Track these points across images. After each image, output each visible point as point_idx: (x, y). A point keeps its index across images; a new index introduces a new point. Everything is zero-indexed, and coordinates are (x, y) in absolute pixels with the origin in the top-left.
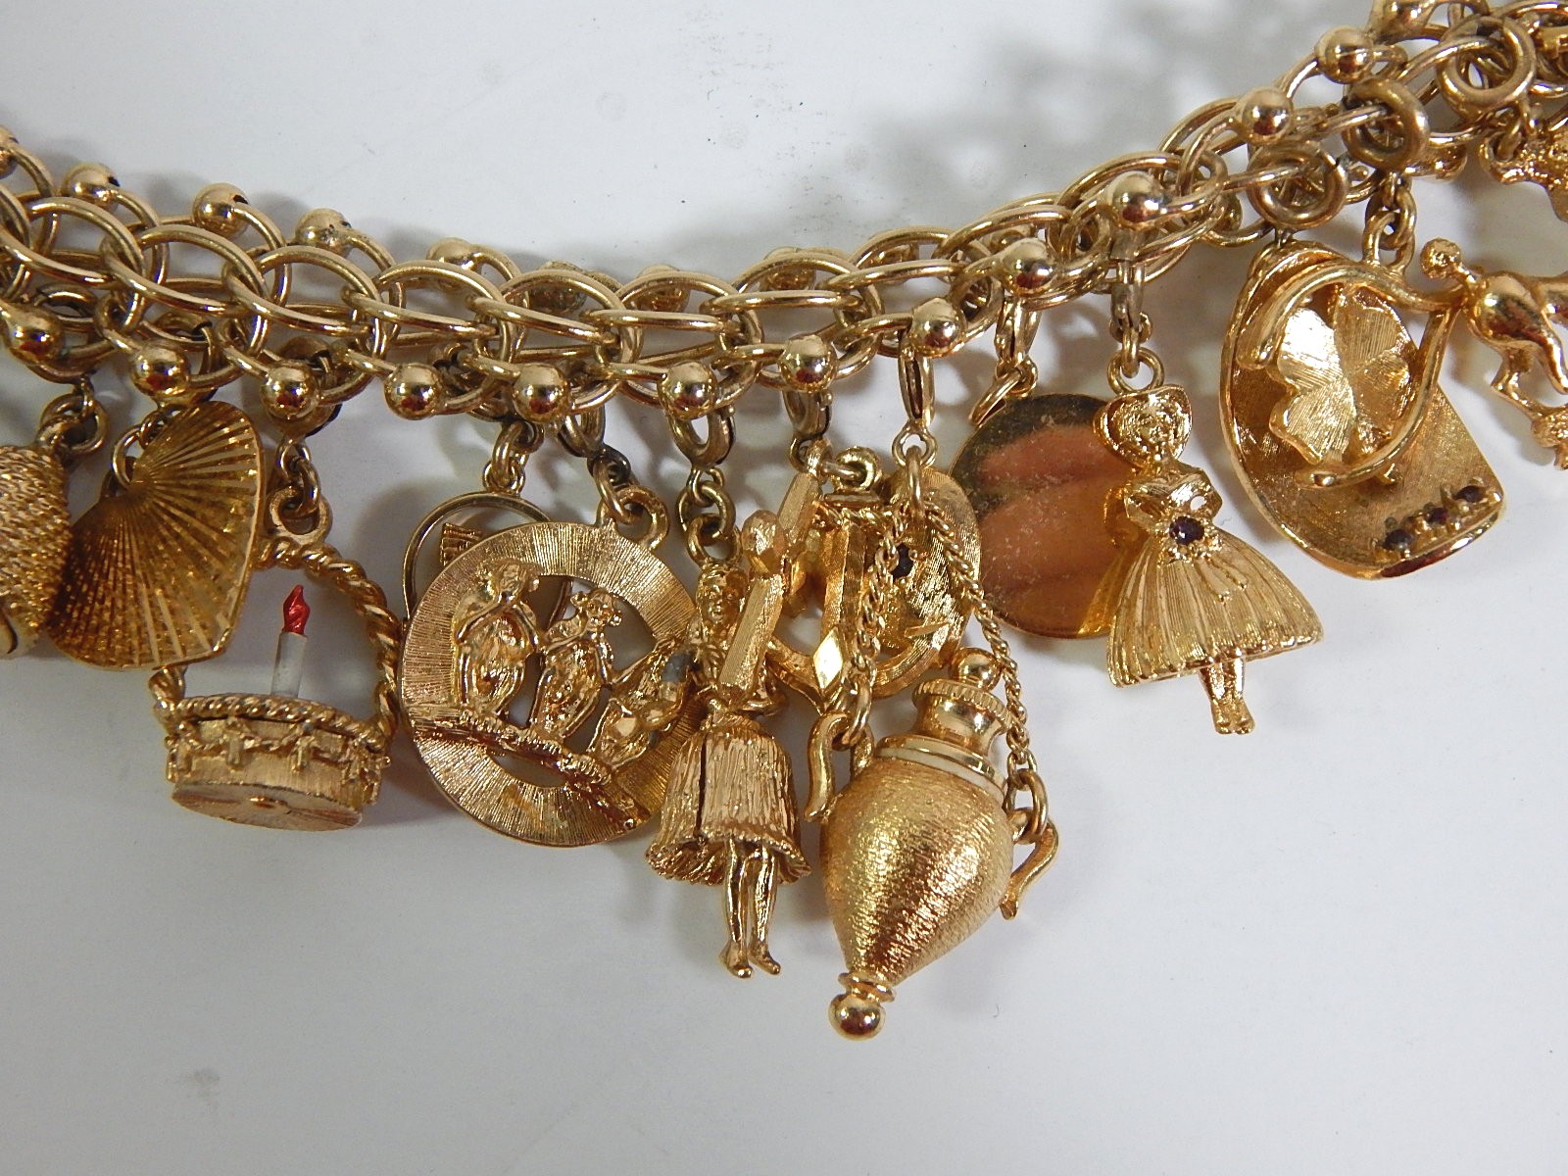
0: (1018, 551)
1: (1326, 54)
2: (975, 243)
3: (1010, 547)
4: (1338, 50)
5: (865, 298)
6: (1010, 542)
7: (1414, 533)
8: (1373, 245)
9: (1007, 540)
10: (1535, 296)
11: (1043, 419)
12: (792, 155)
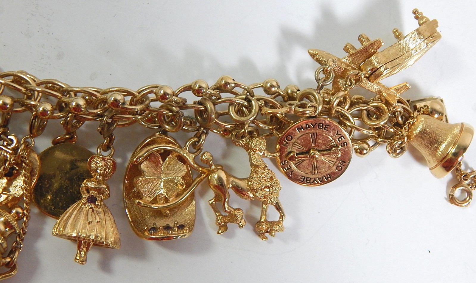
0: (48, 185)
1: (194, 86)
2: (71, 92)
3: (46, 183)
4: (197, 86)
5: (33, 95)
6: (47, 182)
7: (158, 230)
8: (188, 145)
9: (46, 181)
10: (228, 181)
11: (74, 151)
12: (43, 47)
